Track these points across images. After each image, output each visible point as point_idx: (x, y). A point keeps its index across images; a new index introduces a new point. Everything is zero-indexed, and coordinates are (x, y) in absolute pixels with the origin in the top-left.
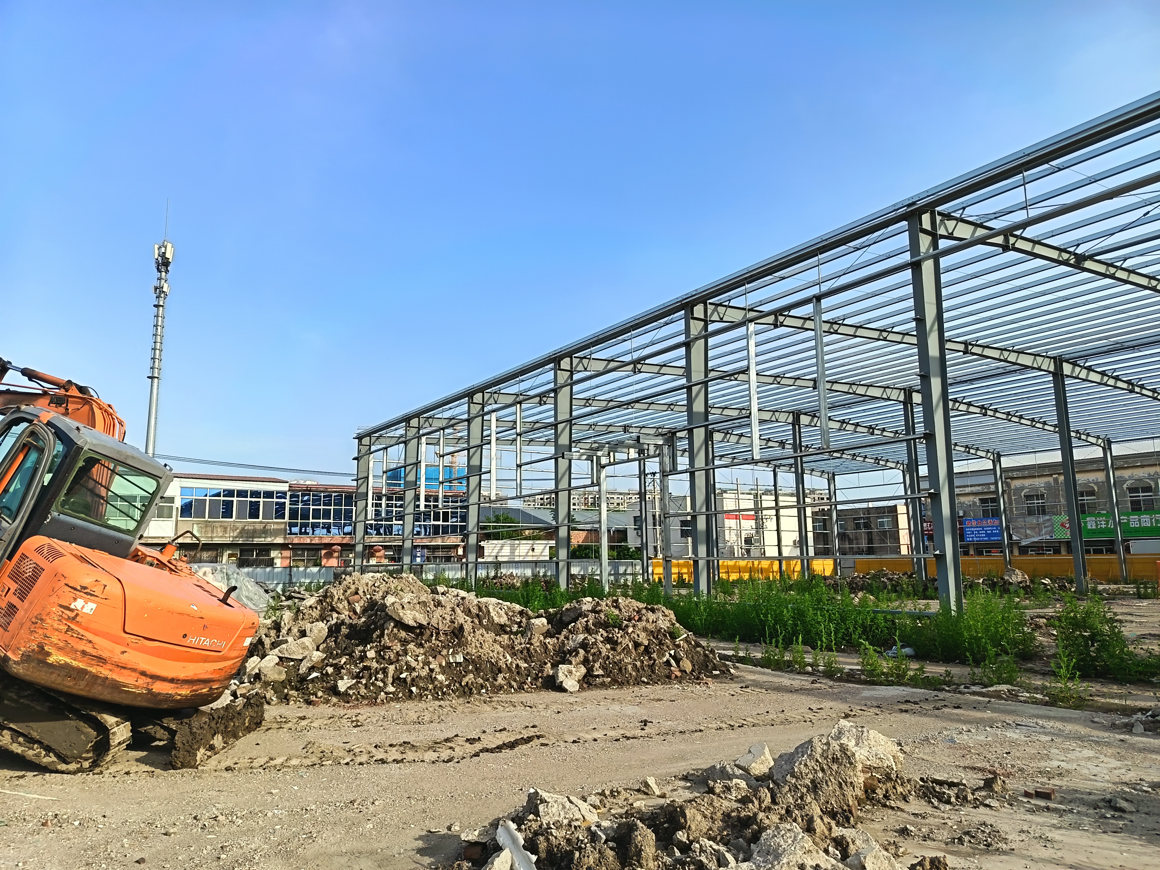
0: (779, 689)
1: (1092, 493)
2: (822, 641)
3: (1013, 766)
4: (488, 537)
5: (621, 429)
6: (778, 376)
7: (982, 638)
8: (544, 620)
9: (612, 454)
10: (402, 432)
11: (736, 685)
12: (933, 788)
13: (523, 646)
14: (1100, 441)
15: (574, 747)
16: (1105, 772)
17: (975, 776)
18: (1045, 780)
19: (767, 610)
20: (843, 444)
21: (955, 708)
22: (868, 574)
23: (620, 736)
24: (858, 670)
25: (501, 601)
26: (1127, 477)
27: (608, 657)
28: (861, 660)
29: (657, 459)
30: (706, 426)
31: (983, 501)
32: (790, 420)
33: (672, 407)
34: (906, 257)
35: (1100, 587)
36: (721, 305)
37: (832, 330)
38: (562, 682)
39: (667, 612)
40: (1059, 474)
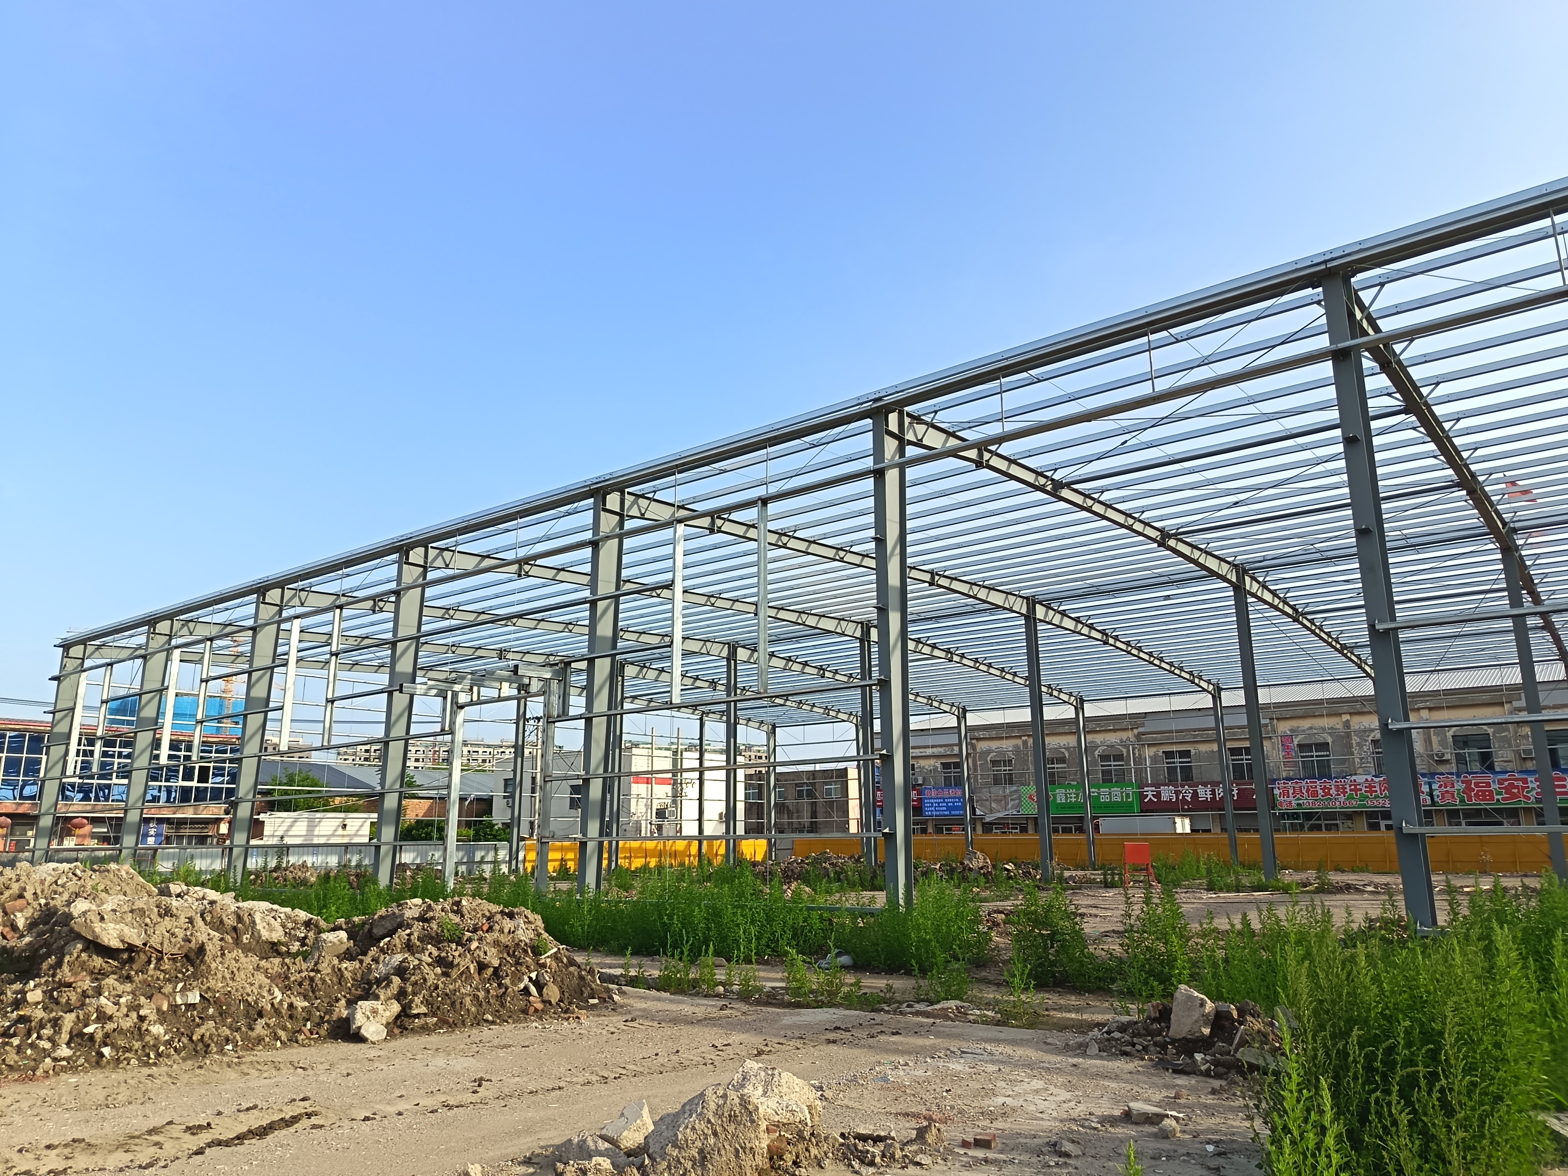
0: (676, 1020)
1: (1062, 760)
2: (739, 949)
3: (952, 1107)
4: (271, 807)
5: (494, 654)
6: (712, 596)
7: (931, 940)
8: (343, 935)
9: (475, 689)
10: (142, 640)
11: (620, 1018)
12: (855, 1145)
13: (303, 975)
14: (1073, 698)
15: (366, 1127)
16: (1053, 1107)
17: (907, 1125)
18: (987, 1123)
19: (673, 910)
20: (788, 688)
21: (893, 1034)
22: (807, 858)
23: (440, 1105)
24: (782, 988)
25: (276, 907)
26: (1099, 742)
27: (437, 988)
28: (786, 974)
29: (541, 699)
30: (613, 656)
31: (945, 766)
32: (725, 653)
33: (570, 627)
34: (869, 463)
35: (1067, 874)
36: (643, 496)
37: (780, 543)
38: (359, 1028)
39: (531, 916)
40: (1029, 736)
